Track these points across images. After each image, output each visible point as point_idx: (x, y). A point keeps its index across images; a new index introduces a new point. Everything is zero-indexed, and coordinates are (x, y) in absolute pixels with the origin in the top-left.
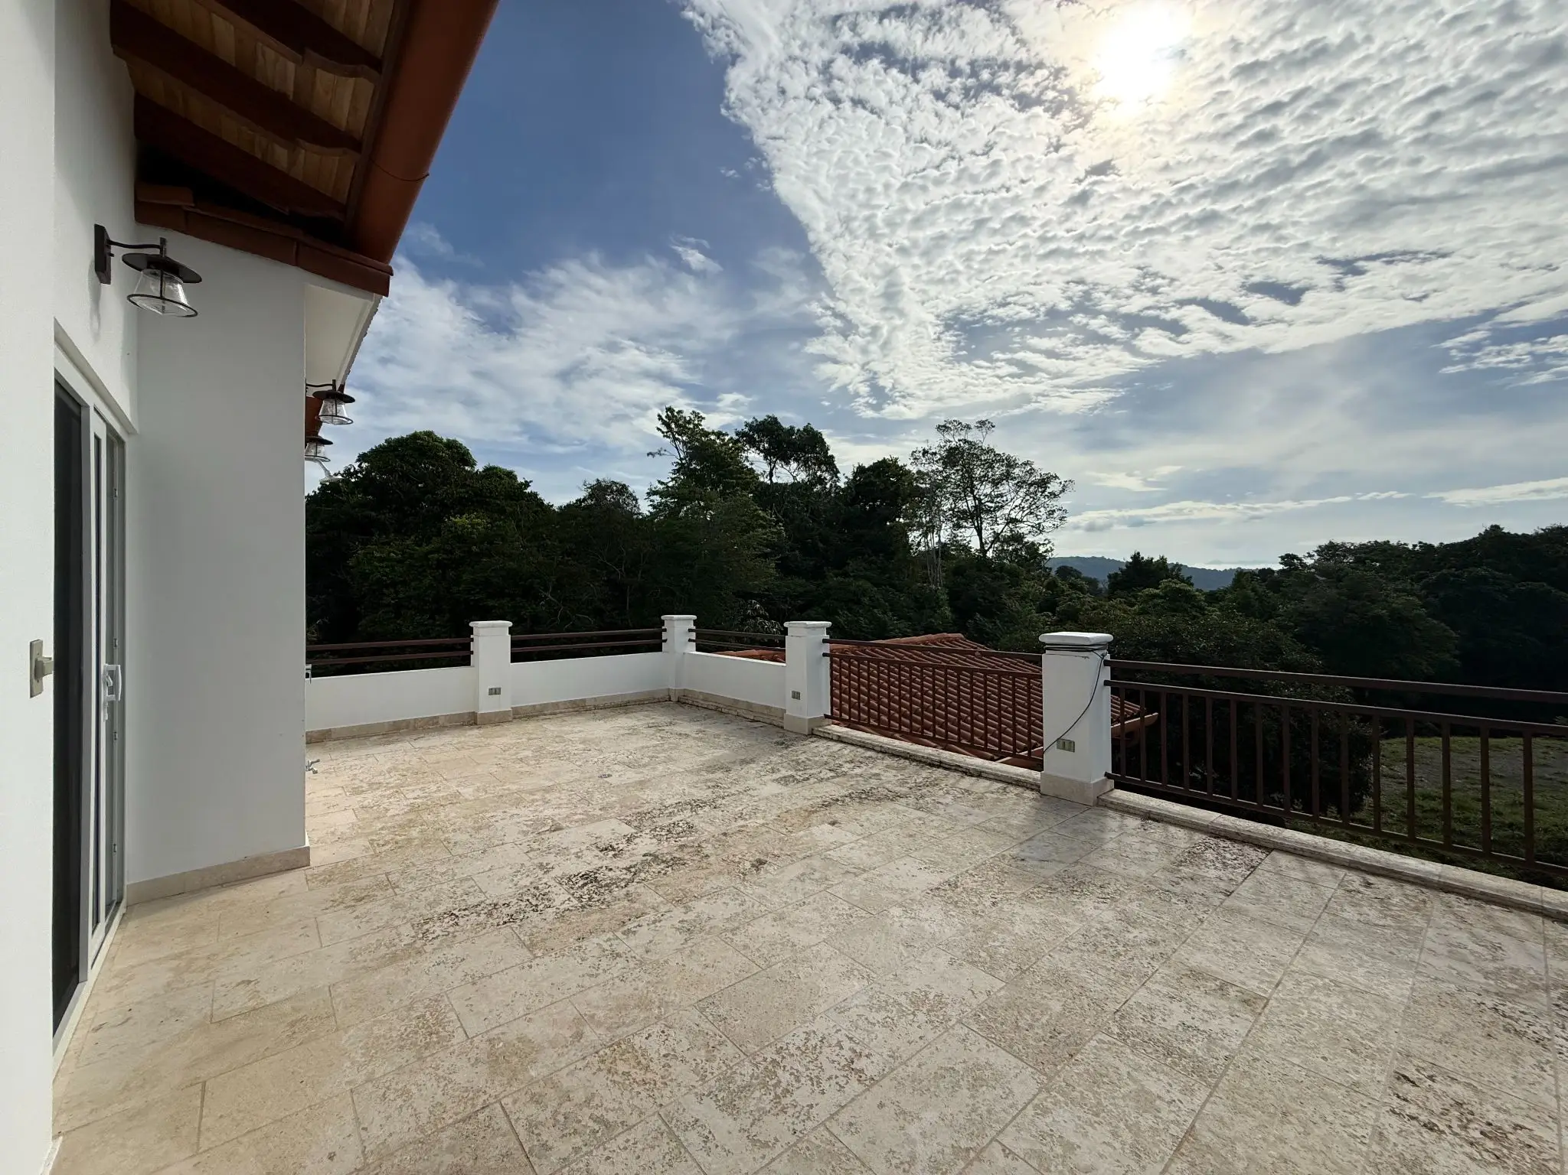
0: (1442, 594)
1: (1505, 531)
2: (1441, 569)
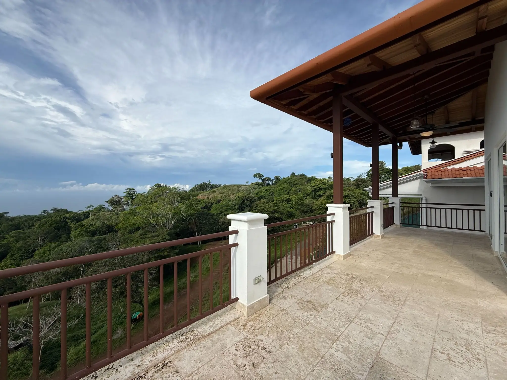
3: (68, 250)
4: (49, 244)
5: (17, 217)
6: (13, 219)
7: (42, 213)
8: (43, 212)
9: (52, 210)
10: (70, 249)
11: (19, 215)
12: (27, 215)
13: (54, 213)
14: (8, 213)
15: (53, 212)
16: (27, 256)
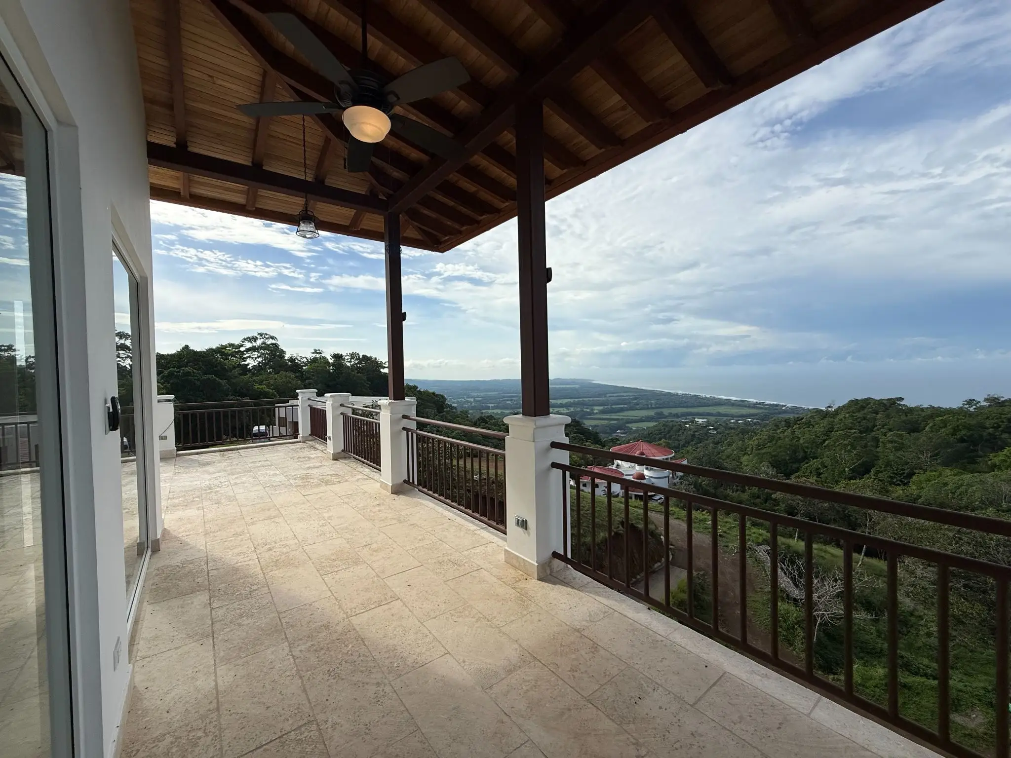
0: (171, 381)
1: (191, 348)
2: (169, 368)
3: (960, 490)
4: (940, 468)
5: (916, 407)
6: (910, 410)
7: (964, 405)
8: (965, 403)
9: (986, 400)
10: (963, 489)
11: (921, 405)
12: (935, 406)
13: (990, 406)
14: (903, 399)
15: (988, 404)
16: (901, 481)
